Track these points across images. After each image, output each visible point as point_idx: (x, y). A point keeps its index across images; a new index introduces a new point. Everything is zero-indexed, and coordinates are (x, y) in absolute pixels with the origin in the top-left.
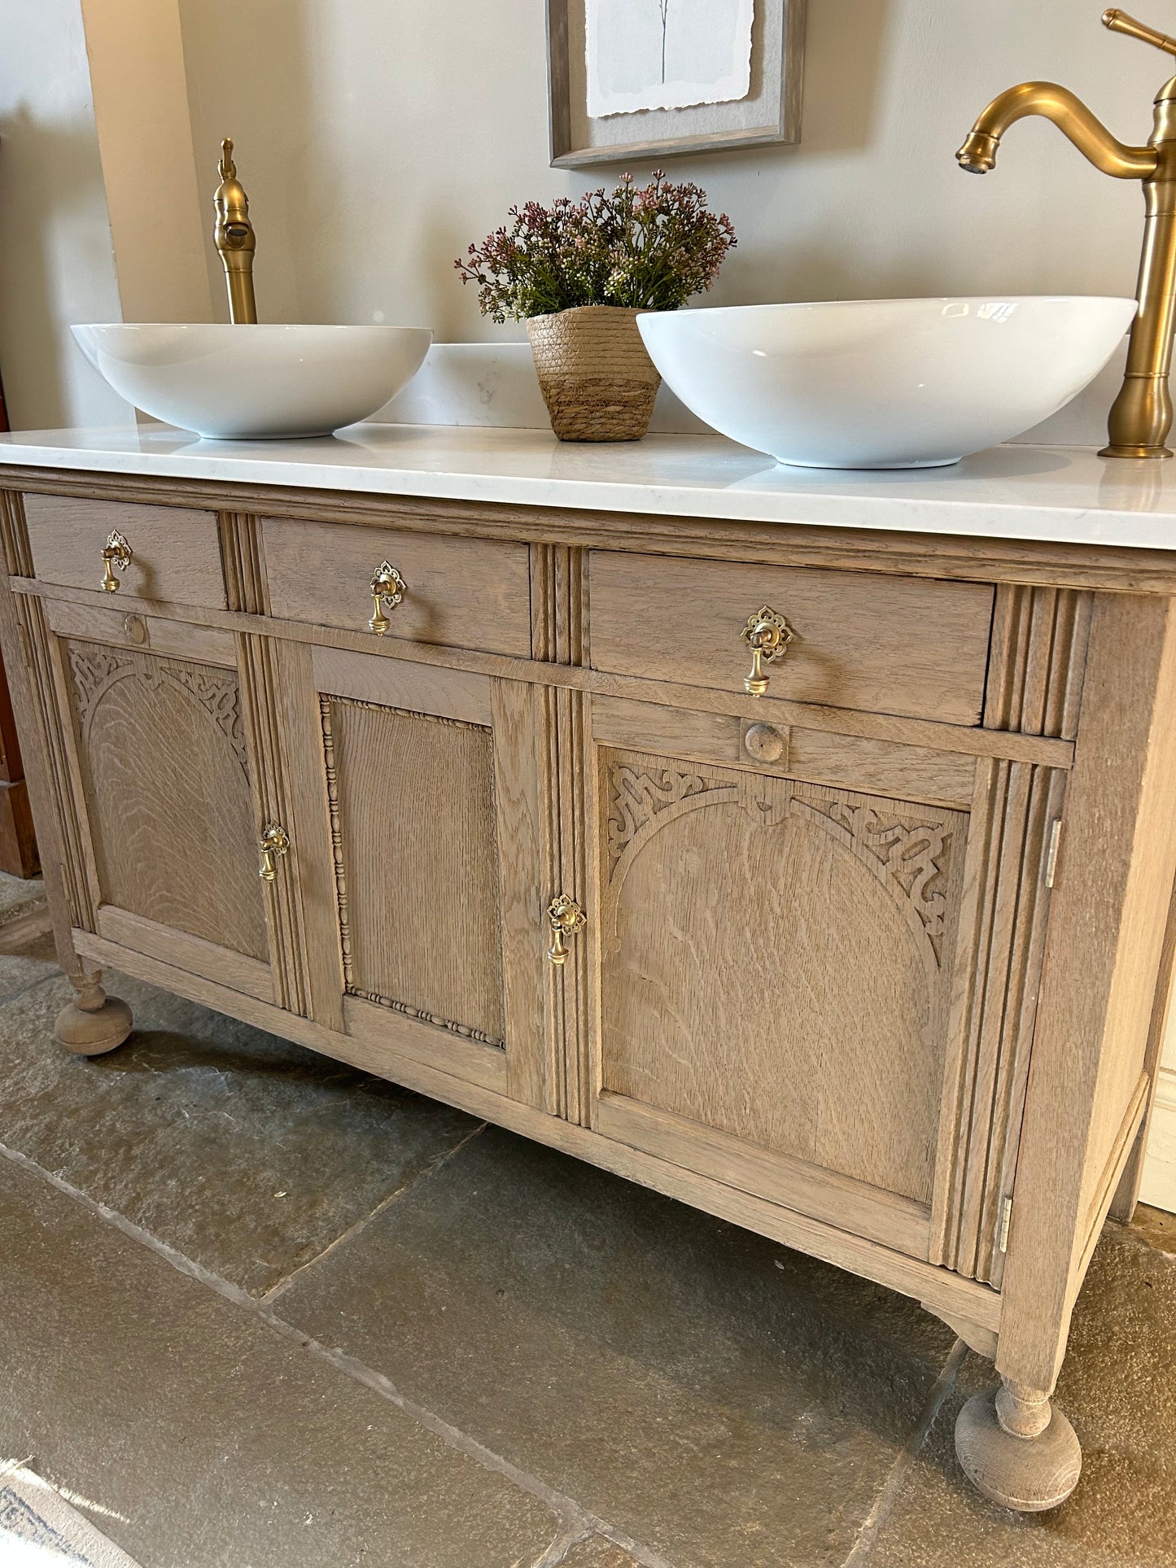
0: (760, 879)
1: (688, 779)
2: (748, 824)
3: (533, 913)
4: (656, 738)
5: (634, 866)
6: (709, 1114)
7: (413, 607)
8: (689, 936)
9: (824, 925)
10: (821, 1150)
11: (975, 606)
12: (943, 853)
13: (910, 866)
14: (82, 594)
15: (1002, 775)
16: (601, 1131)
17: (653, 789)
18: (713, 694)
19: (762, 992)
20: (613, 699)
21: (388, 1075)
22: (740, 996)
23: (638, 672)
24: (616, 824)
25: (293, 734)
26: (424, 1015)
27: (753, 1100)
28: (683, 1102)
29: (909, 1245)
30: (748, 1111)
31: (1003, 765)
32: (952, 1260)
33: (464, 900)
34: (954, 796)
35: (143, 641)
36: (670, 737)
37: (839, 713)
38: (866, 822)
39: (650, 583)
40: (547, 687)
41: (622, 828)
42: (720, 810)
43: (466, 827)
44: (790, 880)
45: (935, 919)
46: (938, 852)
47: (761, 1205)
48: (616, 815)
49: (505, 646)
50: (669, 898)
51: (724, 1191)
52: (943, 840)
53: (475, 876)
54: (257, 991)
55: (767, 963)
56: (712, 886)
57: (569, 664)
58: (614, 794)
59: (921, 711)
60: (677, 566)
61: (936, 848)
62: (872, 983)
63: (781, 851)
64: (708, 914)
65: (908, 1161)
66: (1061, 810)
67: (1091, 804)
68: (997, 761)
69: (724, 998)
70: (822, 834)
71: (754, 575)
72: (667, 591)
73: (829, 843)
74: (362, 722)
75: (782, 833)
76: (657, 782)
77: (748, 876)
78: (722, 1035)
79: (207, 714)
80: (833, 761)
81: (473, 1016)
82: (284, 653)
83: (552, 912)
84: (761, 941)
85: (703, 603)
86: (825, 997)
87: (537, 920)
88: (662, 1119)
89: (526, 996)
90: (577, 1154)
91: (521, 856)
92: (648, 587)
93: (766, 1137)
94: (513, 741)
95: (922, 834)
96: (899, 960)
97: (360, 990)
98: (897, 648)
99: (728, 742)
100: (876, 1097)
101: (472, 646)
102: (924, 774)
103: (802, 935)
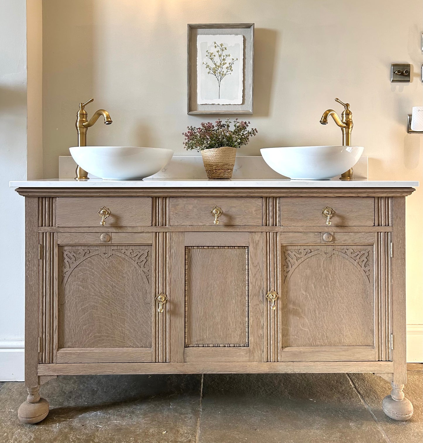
0: (326, 272)
1: (306, 250)
2: (323, 259)
3: (261, 298)
4: (299, 241)
5: (291, 277)
6: (314, 343)
7: (224, 217)
8: (307, 292)
9: (343, 280)
10: (345, 341)
11: (371, 202)
12: (368, 256)
13: (362, 259)
14: (80, 229)
15: (379, 235)
16: (283, 361)
17: (297, 255)
18: (315, 228)
19: (328, 302)
20: (287, 233)
21: (201, 372)
22: (322, 306)
23: (294, 225)
24: (286, 266)
25: (174, 261)
26: (217, 345)
27: (326, 334)
28: (306, 342)
29: (371, 358)
30: (325, 338)
31: (379, 233)
32: (380, 358)
33: (234, 301)
34: (371, 241)
35: (109, 241)
36: (303, 240)
37: (345, 227)
38: (351, 252)
39: (297, 204)
40: (267, 232)
41: (287, 267)
42: (315, 257)
43: (236, 278)
44: (333, 270)
45: (368, 271)
46: (367, 256)
47: (332, 364)
48: (286, 264)
49: (254, 224)
50: (302, 283)
51: (321, 364)
52: (368, 252)
53: (238, 293)
54: (144, 359)
55: (329, 294)
56: (313, 277)
57: (274, 226)
58: (285, 258)
59: (362, 224)
60: (304, 199)
61: (366, 255)
62: (355, 291)
63: (331, 263)
64: (313, 285)
65: (367, 335)
66: (392, 241)
67: (398, 238)
68: (378, 232)
69: (317, 307)
70: (341, 257)
71: (323, 200)
72: (301, 205)
73: (343, 259)
74: (200, 253)
75: (331, 259)
76: (298, 253)
77: (323, 272)
78: (317, 318)
79: (133, 262)
80: (344, 239)
81: (235, 339)
82: (173, 236)
83: (267, 296)
84: (327, 289)
85: (311, 207)
86: (344, 298)
87: (262, 300)
88: (302, 349)
89: (257, 325)
90: (275, 372)
91: (257, 282)
92: (297, 205)
93: (331, 344)
94: (255, 248)
95: (363, 252)
96: (361, 283)
97: (190, 344)
98: (356, 212)
99: (318, 238)
100: (358, 321)
101: (243, 225)
102: (364, 238)
103: (337, 284)
